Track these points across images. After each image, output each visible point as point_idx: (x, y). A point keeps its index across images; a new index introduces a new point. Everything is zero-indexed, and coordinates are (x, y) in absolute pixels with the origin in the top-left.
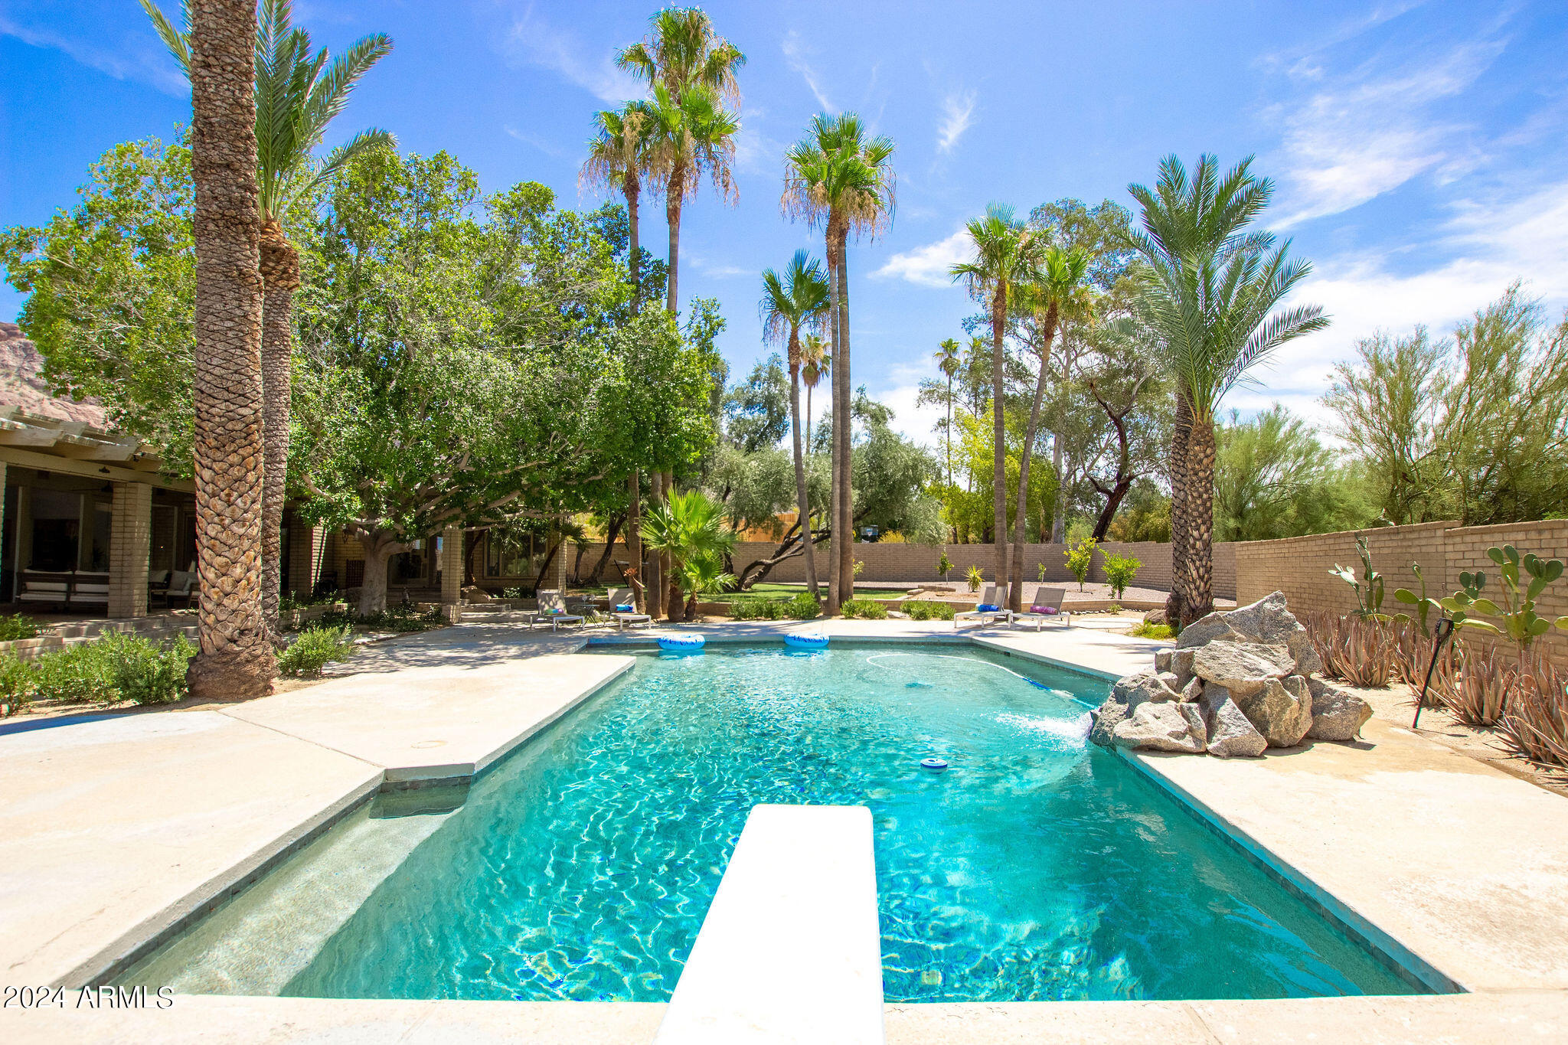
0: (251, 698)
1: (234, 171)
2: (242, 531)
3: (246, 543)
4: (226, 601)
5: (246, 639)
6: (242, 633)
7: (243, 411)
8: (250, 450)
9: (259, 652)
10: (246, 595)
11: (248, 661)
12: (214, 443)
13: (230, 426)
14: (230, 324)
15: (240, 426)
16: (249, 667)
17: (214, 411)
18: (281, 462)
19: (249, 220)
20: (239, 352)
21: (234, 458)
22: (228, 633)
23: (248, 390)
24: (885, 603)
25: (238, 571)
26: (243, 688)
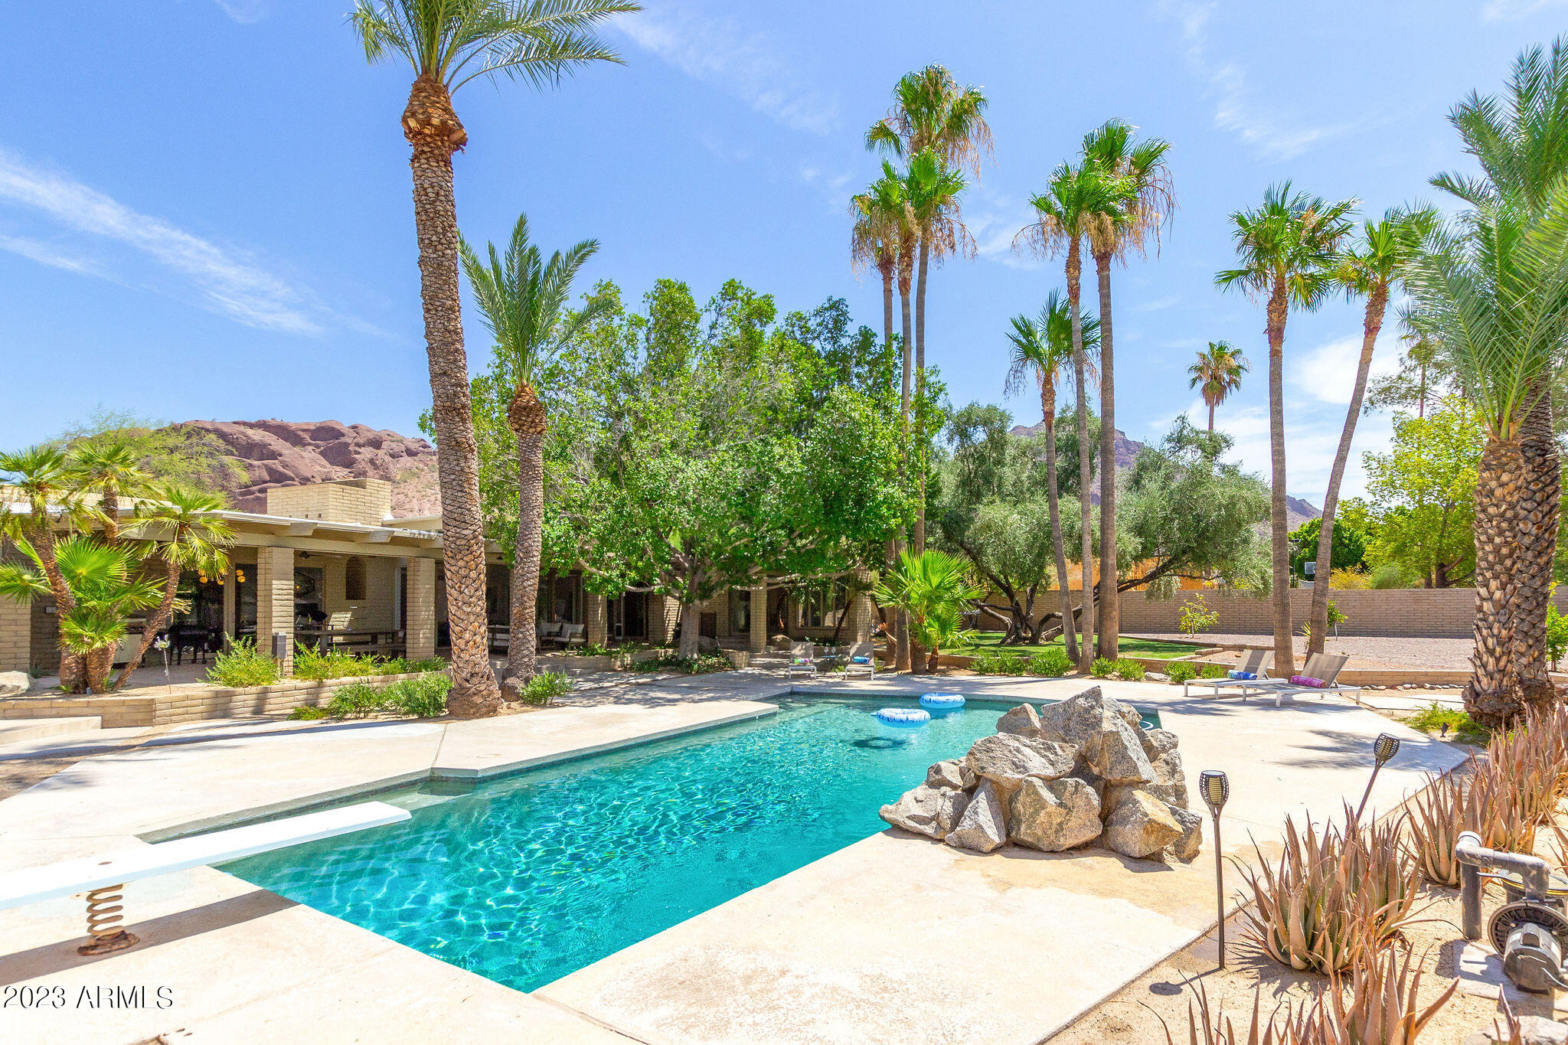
0: (477, 718)
1: (448, 376)
2: (469, 610)
3: (472, 618)
4: (462, 655)
5: (474, 679)
6: (472, 676)
7: (465, 532)
8: (471, 557)
9: (482, 688)
10: (474, 651)
11: (475, 694)
12: (450, 554)
13: (458, 543)
14: (453, 477)
15: (464, 542)
16: (475, 698)
17: (449, 533)
18: (534, 556)
19: (460, 406)
20: (460, 494)
21: (461, 563)
22: (464, 675)
23: (467, 518)
24: (1143, 662)
25: (467, 636)
26: (472, 711)
